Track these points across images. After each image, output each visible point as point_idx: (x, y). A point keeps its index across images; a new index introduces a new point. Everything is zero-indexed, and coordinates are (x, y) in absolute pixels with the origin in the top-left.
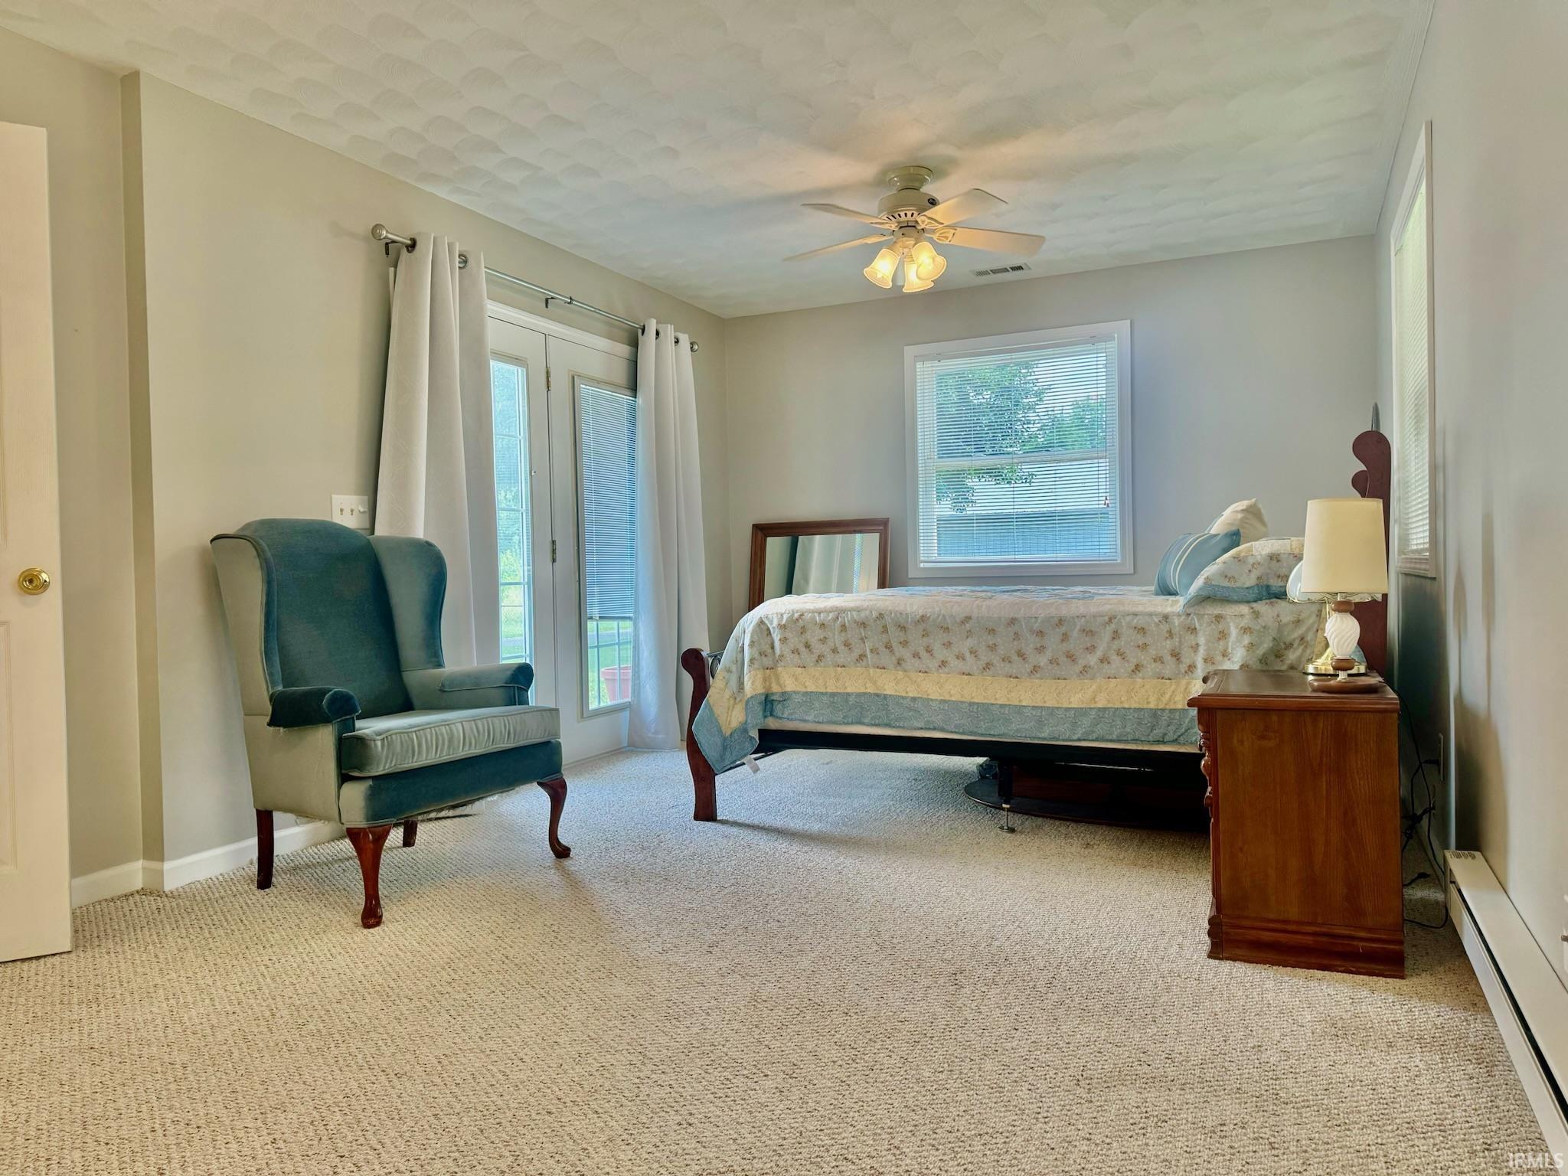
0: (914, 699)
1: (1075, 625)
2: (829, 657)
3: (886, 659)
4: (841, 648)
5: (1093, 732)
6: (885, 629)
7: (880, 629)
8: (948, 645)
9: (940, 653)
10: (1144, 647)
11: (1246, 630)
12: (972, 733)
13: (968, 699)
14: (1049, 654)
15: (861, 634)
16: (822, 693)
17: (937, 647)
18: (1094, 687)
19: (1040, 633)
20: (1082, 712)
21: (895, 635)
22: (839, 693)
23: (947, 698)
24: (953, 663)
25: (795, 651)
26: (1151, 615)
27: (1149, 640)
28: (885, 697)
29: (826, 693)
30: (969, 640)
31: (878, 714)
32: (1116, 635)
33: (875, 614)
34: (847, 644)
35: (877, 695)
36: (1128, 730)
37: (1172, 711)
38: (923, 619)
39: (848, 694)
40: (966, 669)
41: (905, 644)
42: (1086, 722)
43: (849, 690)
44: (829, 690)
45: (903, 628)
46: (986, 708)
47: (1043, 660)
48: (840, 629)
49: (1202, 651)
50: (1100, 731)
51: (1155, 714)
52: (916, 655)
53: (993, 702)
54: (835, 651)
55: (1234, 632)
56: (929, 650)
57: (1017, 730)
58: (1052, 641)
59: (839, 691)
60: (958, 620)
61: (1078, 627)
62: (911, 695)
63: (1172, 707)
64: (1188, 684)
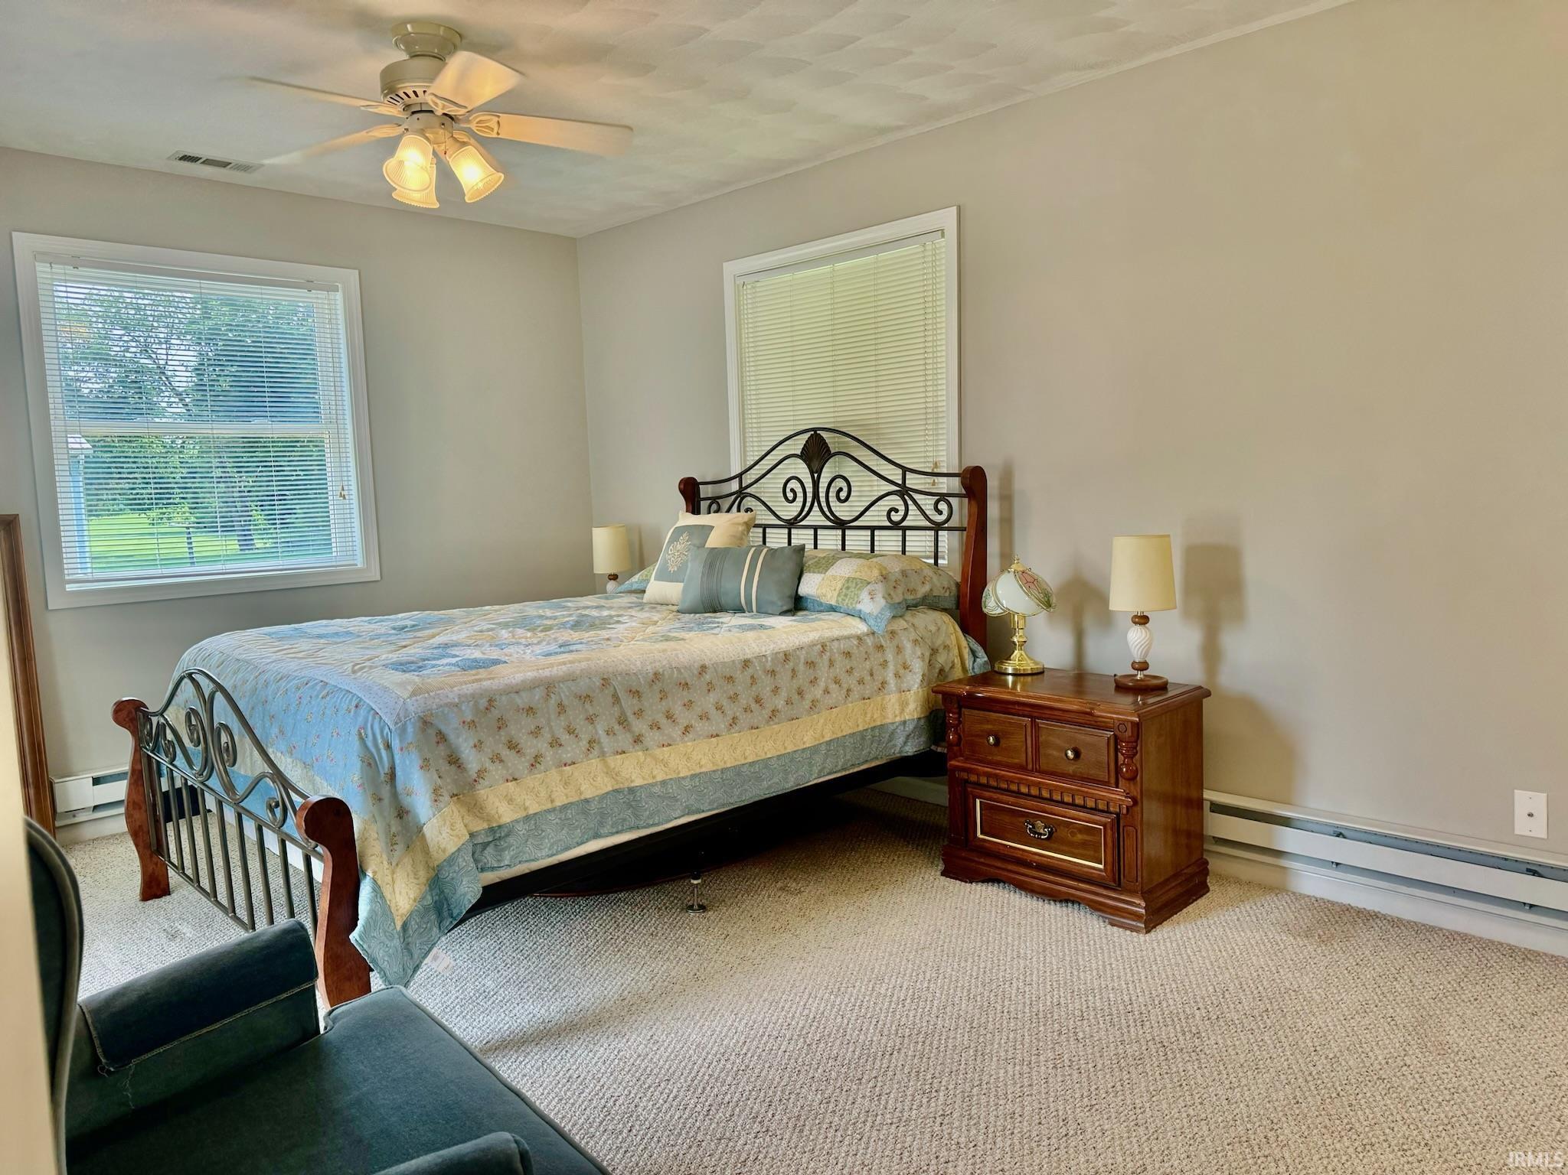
0: (664, 783)
1: (799, 658)
2: (549, 755)
3: (624, 739)
4: (564, 737)
5: (824, 768)
6: (616, 699)
7: (610, 700)
8: (688, 705)
9: (684, 717)
10: (850, 671)
11: (915, 642)
12: (723, 805)
13: (721, 765)
14: (784, 694)
15: (586, 711)
16: (548, 811)
17: (678, 710)
18: (822, 721)
19: (773, 673)
20: (814, 749)
21: (629, 704)
22: (571, 803)
23: (698, 771)
24: (699, 726)
25: (497, 758)
26: (848, 638)
27: (854, 663)
28: (631, 790)
29: (554, 809)
30: (711, 695)
31: (621, 816)
32: (831, 663)
33: (598, 683)
34: (571, 731)
35: (616, 791)
36: (848, 757)
37: (873, 729)
38: (657, 676)
39: (587, 801)
40: (713, 730)
41: (639, 713)
42: (818, 759)
43: (588, 795)
44: (558, 803)
45: (636, 693)
46: (737, 770)
47: (780, 703)
48: (558, 710)
49: (891, 667)
50: (829, 766)
51: (862, 734)
52: (655, 726)
53: (743, 762)
54: (555, 743)
55: (908, 646)
56: (669, 716)
57: (767, 789)
58: (784, 679)
59: (571, 800)
60: (696, 672)
61: (802, 661)
62: (659, 778)
63: (872, 725)
64: (883, 699)
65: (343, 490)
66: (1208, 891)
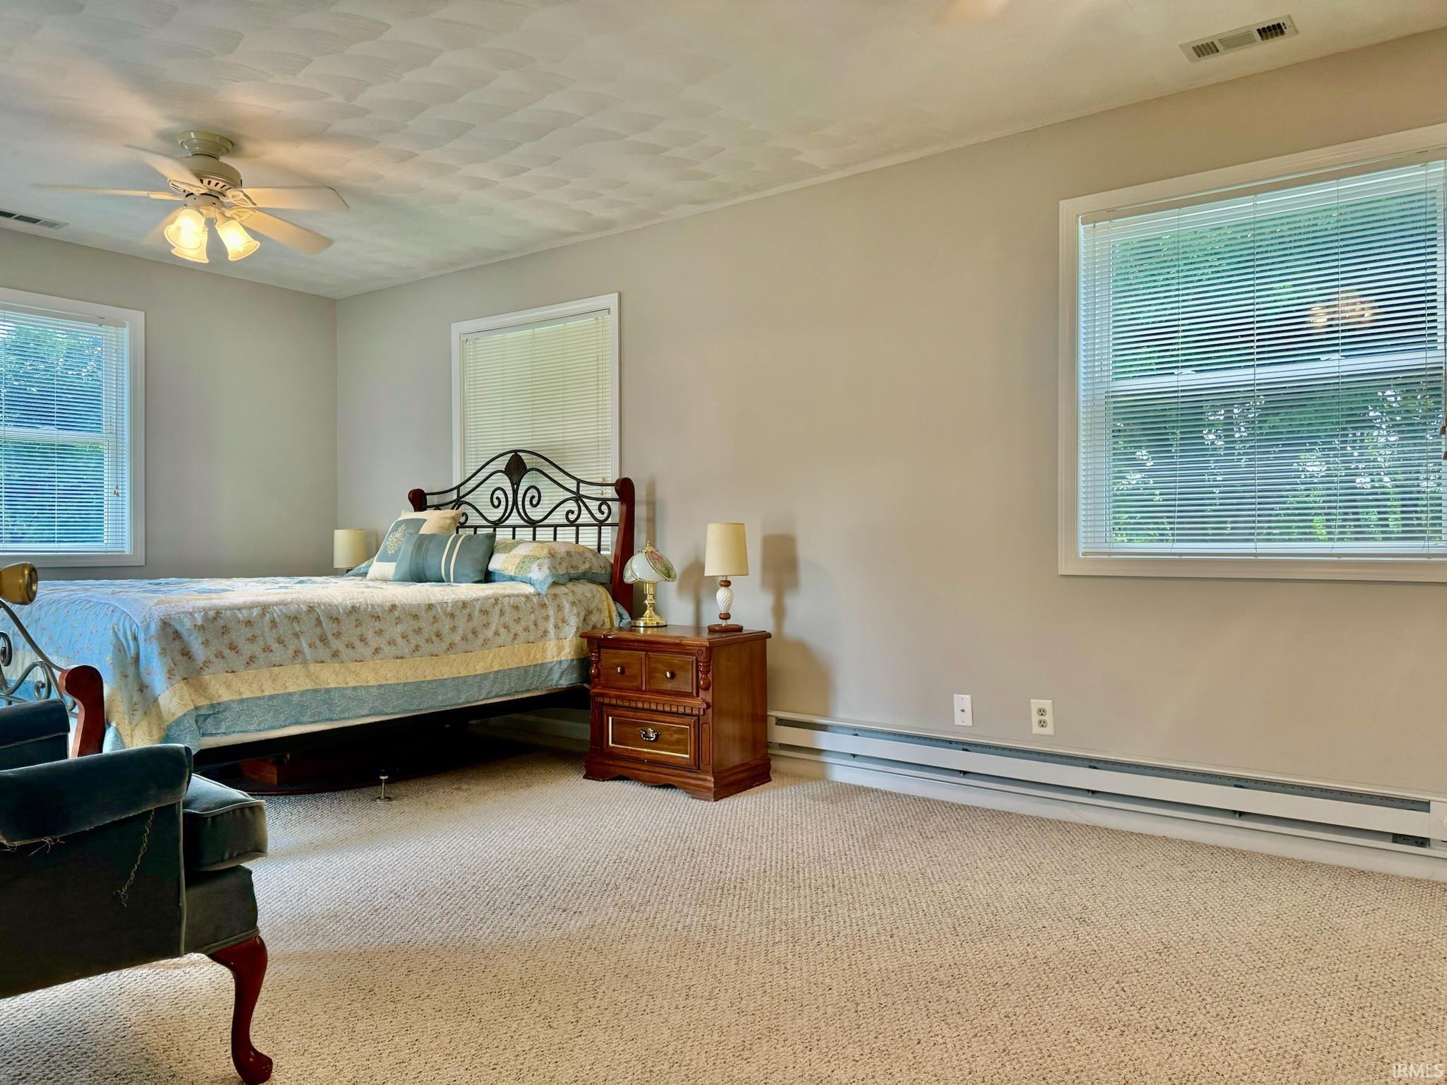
0: (355, 688)
1: (474, 606)
2: (262, 656)
3: (324, 653)
4: (275, 646)
5: (492, 691)
6: (319, 622)
7: (314, 622)
8: (380, 632)
9: (374, 641)
10: (518, 621)
11: (573, 603)
12: (405, 711)
13: (403, 680)
14: (460, 632)
15: (294, 628)
16: (259, 698)
17: (370, 635)
18: (491, 655)
19: (452, 615)
20: (484, 676)
21: (329, 627)
22: (278, 695)
23: (384, 683)
24: (386, 649)
25: (220, 655)
26: (518, 596)
27: (521, 615)
28: (328, 691)
29: (263, 698)
30: (398, 626)
31: (318, 710)
32: (502, 613)
33: (305, 608)
34: (280, 641)
35: (316, 691)
36: (513, 685)
37: (535, 666)
38: (354, 609)
39: (290, 694)
40: (400, 653)
41: (338, 635)
42: (487, 684)
43: (291, 690)
44: (267, 693)
45: (336, 620)
46: (418, 685)
47: (457, 638)
48: (270, 625)
49: (552, 621)
50: (495, 690)
51: (526, 669)
52: (350, 646)
53: (422, 679)
54: (267, 649)
55: (567, 606)
56: (362, 639)
57: (442, 702)
58: (461, 622)
59: (277, 692)
60: (386, 608)
61: (477, 609)
62: (351, 685)
63: (535, 663)
64: (544, 644)
65: (117, 488)
66: (770, 780)
